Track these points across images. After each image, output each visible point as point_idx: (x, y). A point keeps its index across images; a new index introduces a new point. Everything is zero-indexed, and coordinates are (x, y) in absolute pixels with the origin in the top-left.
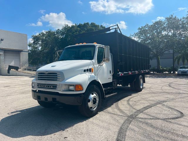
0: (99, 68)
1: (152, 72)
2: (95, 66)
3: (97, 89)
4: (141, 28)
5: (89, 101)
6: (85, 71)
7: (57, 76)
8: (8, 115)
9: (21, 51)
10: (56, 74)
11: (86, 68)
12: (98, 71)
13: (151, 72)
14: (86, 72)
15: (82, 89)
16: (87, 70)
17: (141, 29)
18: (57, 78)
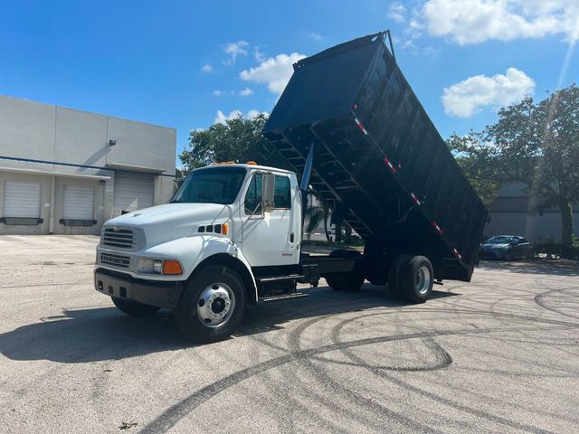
0: (249, 226)
1: (546, 255)
2: (237, 219)
3: (232, 276)
4: (507, 110)
5: (202, 303)
6: (201, 229)
7: (131, 237)
8: (40, 321)
9: (158, 174)
10: (132, 232)
11: (206, 223)
12: (245, 233)
13: (541, 255)
14: (206, 232)
15: (180, 272)
16: (210, 229)
17: (508, 114)
18: (131, 242)
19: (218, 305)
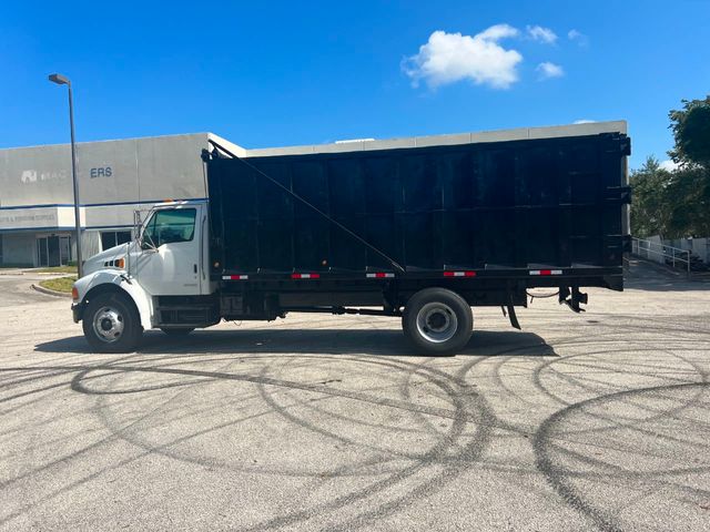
2: (133, 254)
6: (106, 264)
11: (109, 259)
14: (109, 267)
15: (77, 297)
16: (112, 263)
19: (107, 324)
